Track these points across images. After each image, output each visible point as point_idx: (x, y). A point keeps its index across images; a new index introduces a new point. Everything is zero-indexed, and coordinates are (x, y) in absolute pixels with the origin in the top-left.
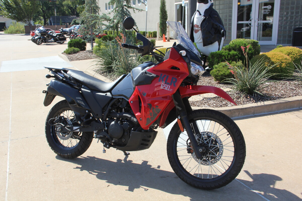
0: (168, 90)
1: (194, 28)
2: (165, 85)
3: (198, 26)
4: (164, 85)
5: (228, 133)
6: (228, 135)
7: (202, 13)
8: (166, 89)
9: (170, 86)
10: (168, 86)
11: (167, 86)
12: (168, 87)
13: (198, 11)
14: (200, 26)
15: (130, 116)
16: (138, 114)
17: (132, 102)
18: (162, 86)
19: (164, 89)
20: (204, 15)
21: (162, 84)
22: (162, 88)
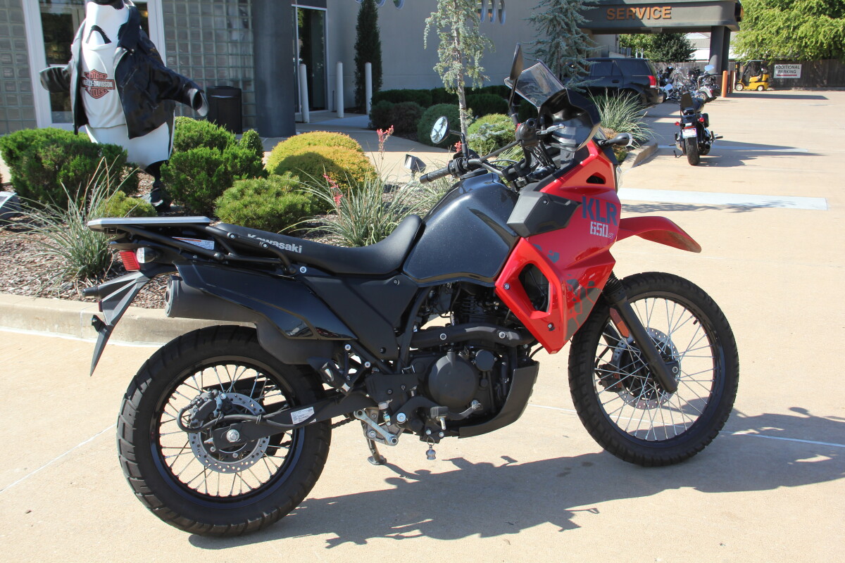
0: (606, 236)
1: (88, 82)
2: (599, 224)
3: (105, 75)
4: (596, 226)
5: (694, 319)
6: (695, 323)
7: (114, 36)
8: (602, 234)
9: (607, 226)
10: (604, 225)
11: (602, 227)
12: (605, 228)
13: (96, 28)
14: (112, 76)
15: (491, 330)
16: (537, 315)
17: (507, 287)
18: (592, 227)
19: (598, 234)
20: (121, 45)
21: (592, 223)
22: (595, 233)
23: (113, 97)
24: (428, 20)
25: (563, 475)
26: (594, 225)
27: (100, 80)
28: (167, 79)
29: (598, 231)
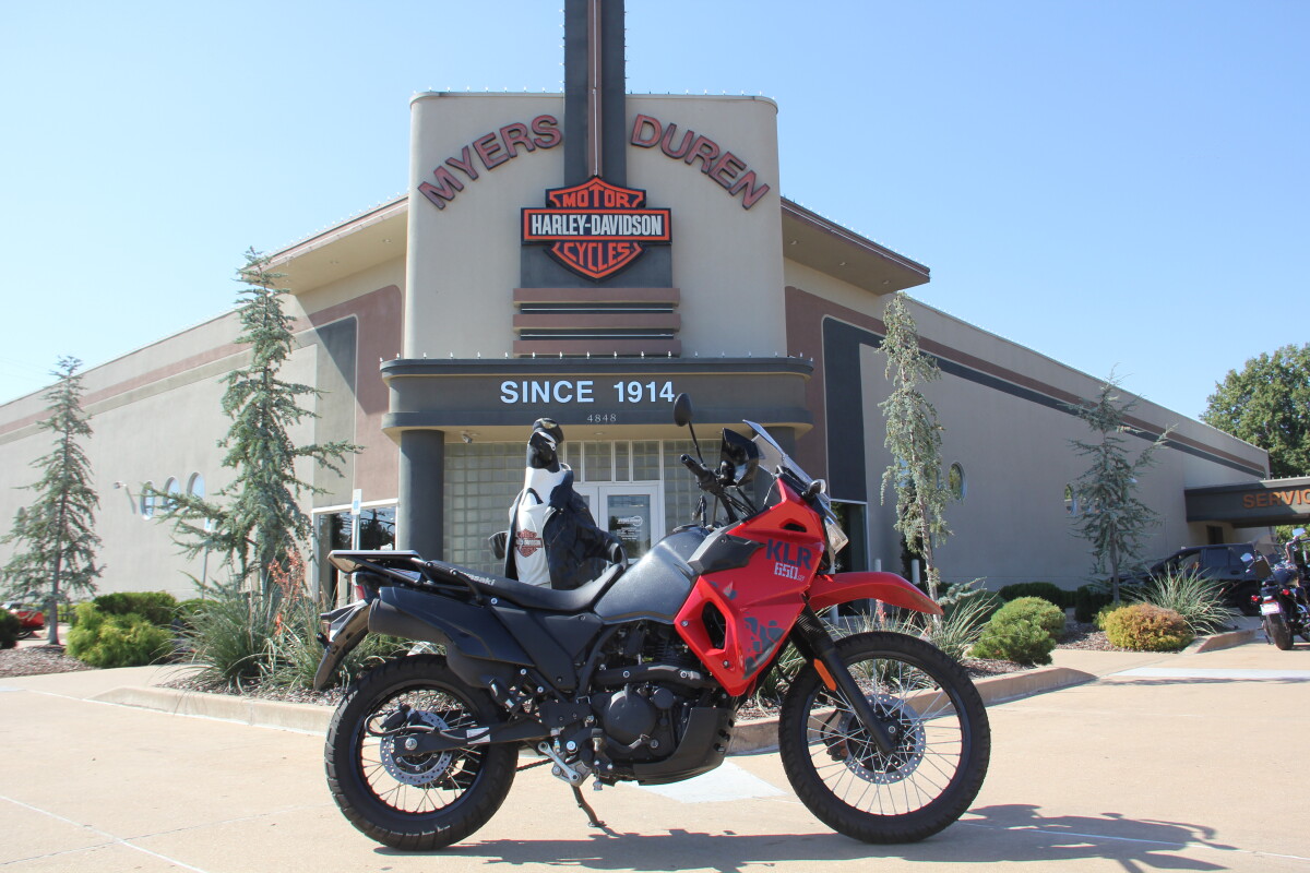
0: (795, 578)
1: (520, 542)
2: (785, 566)
3: (534, 534)
4: (782, 567)
7: (546, 498)
8: (790, 575)
9: (797, 568)
10: (793, 567)
11: (789, 569)
12: (794, 570)
13: (531, 491)
14: (540, 535)
15: (673, 668)
16: (714, 652)
17: (685, 624)
18: (777, 568)
19: (784, 575)
20: (552, 505)
21: (777, 564)
22: (780, 574)
23: (540, 554)
24: (885, 474)
26: (779, 566)
27: (530, 538)
28: (592, 537)
29: (786, 573)
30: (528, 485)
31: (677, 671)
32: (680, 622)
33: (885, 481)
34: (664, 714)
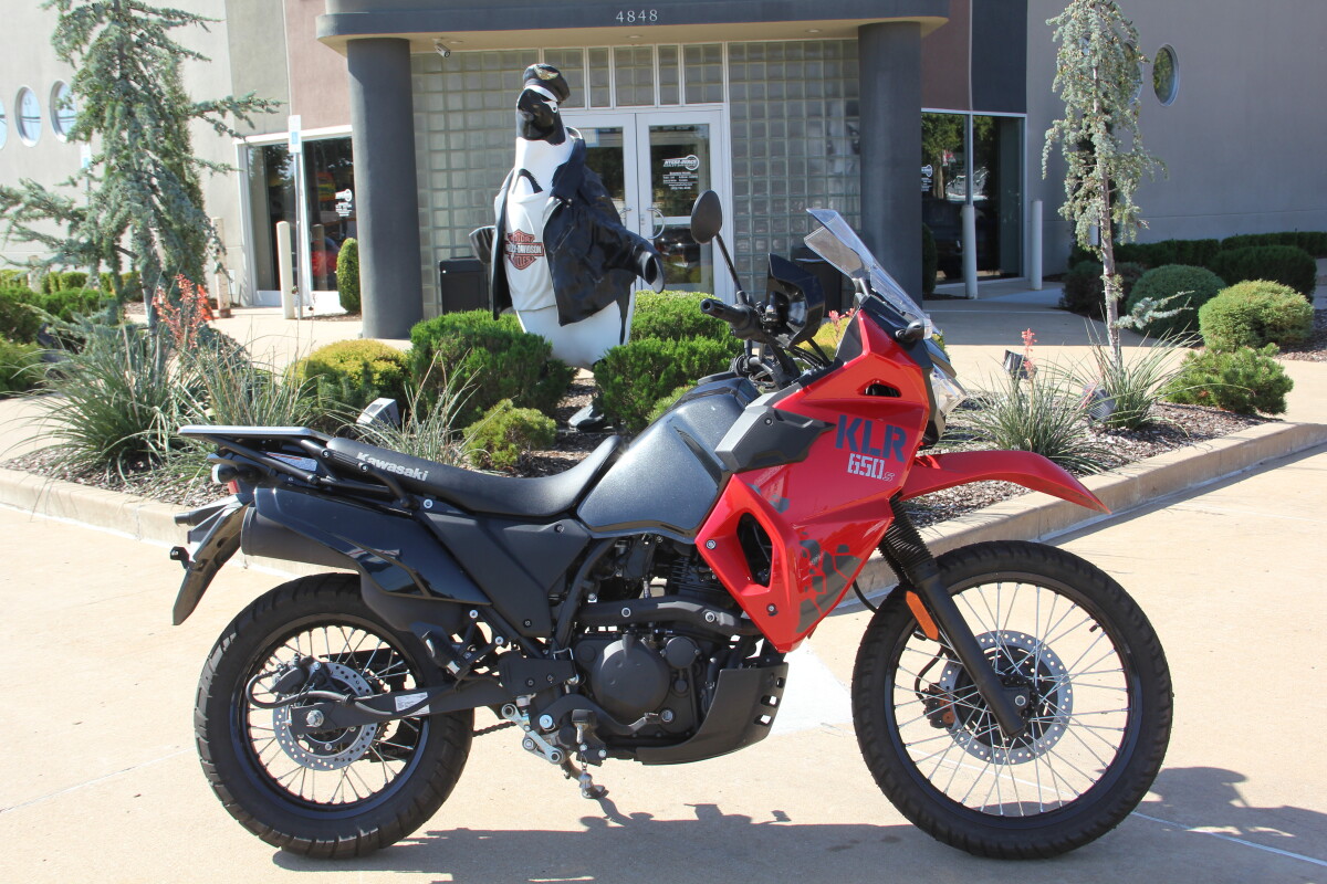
0: (879, 477)
1: (511, 247)
2: (865, 458)
3: (531, 237)
4: (860, 461)
5: (1093, 622)
6: (1093, 629)
7: (546, 183)
8: (871, 473)
9: (882, 462)
10: (876, 460)
11: (871, 463)
12: (879, 464)
13: (525, 173)
14: (539, 238)
15: (694, 607)
16: (753, 590)
17: (712, 545)
18: (851, 462)
19: (862, 473)
20: (555, 194)
21: (852, 455)
22: (856, 472)
23: (540, 268)
24: (1049, 133)
25: (837, 849)
26: (855, 459)
27: (526, 243)
29: (865, 470)
30: (519, 165)
31: (701, 611)
32: (706, 543)
33: (1048, 142)
34: (681, 674)
